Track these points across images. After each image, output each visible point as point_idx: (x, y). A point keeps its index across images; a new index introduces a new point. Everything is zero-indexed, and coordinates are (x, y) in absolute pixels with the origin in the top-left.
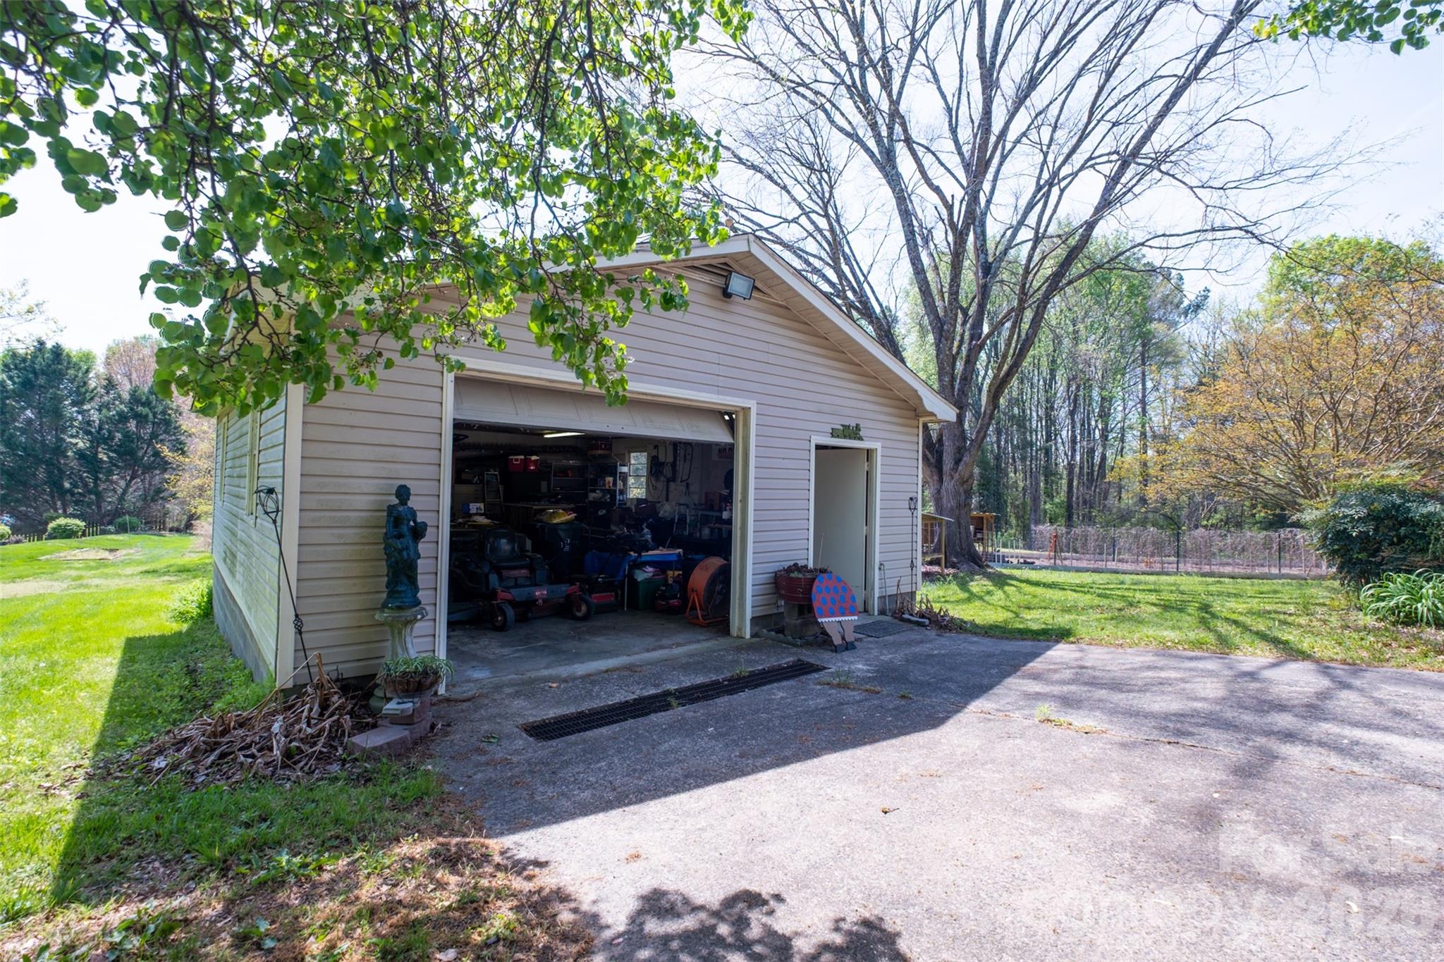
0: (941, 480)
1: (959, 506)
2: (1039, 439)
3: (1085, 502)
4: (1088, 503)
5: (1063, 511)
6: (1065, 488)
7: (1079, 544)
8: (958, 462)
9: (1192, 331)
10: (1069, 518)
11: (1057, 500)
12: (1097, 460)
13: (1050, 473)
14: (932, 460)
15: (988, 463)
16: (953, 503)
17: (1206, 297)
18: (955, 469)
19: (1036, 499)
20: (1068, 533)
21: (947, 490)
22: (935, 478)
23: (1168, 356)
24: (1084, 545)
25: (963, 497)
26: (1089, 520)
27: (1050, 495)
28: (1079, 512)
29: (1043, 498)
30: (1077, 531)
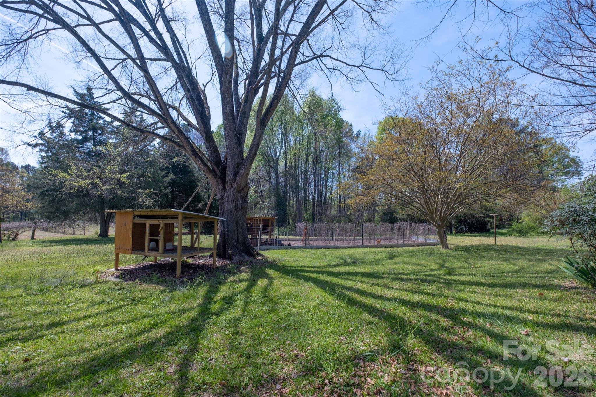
0: (224, 189)
1: (237, 208)
2: (301, 185)
3: (319, 213)
4: (320, 214)
5: (311, 217)
6: (311, 207)
7: (317, 232)
8: (236, 174)
9: (354, 148)
10: (313, 220)
11: (308, 212)
12: (323, 196)
13: (306, 200)
14: (218, 172)
15: (280, 195)
16: (232, 206)
17: (359, 134)
18: (234, 179)
19: (300, 212)
20: (312, 227)
21: (228, 196)
22: (221, 187)
23: (348, 155)
24: (320, 233)
25: (240, 201)
26: (321, 220)
27: (306, 210)
28: (317, 217)
29: (303, 212)
30: (317, 225)
